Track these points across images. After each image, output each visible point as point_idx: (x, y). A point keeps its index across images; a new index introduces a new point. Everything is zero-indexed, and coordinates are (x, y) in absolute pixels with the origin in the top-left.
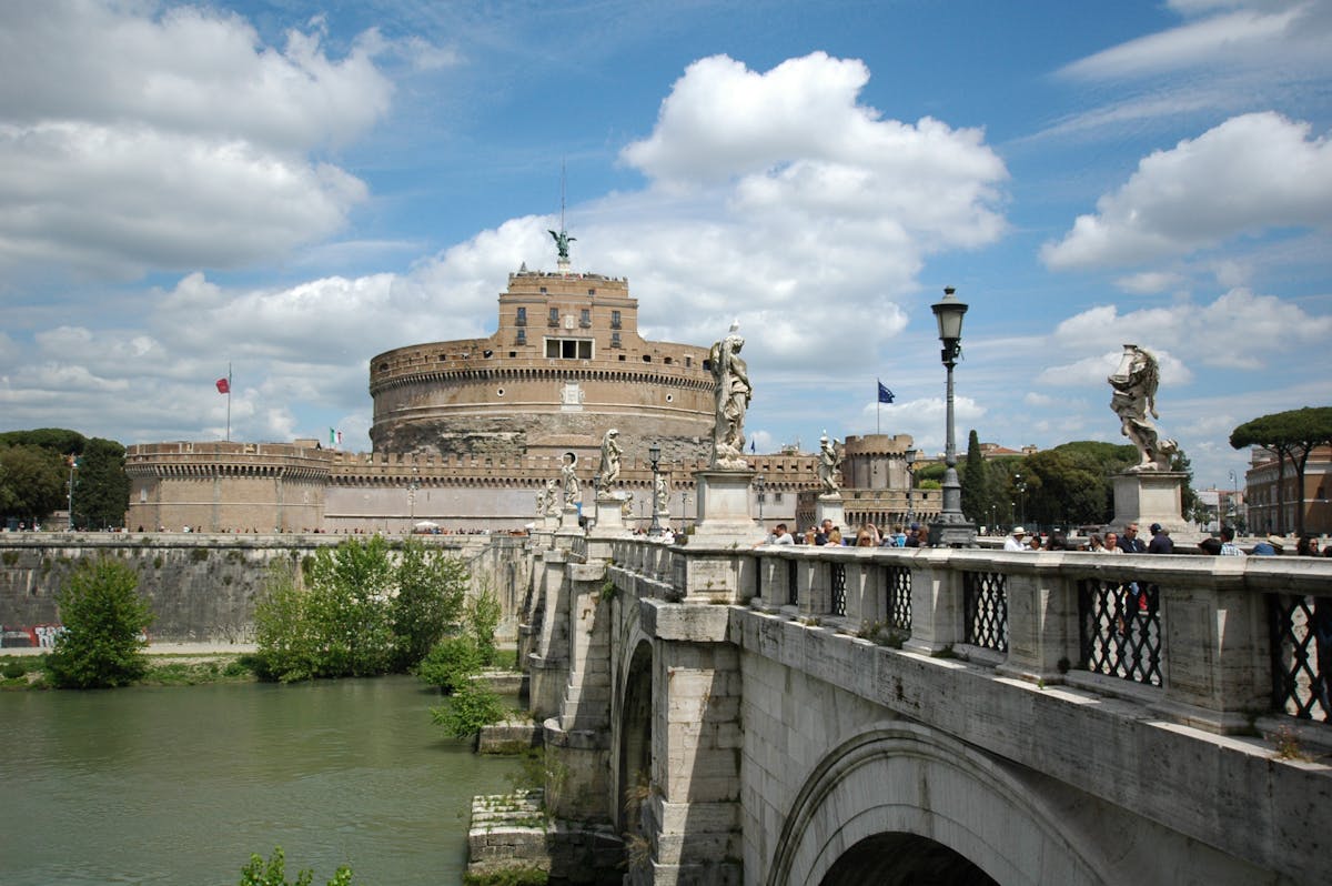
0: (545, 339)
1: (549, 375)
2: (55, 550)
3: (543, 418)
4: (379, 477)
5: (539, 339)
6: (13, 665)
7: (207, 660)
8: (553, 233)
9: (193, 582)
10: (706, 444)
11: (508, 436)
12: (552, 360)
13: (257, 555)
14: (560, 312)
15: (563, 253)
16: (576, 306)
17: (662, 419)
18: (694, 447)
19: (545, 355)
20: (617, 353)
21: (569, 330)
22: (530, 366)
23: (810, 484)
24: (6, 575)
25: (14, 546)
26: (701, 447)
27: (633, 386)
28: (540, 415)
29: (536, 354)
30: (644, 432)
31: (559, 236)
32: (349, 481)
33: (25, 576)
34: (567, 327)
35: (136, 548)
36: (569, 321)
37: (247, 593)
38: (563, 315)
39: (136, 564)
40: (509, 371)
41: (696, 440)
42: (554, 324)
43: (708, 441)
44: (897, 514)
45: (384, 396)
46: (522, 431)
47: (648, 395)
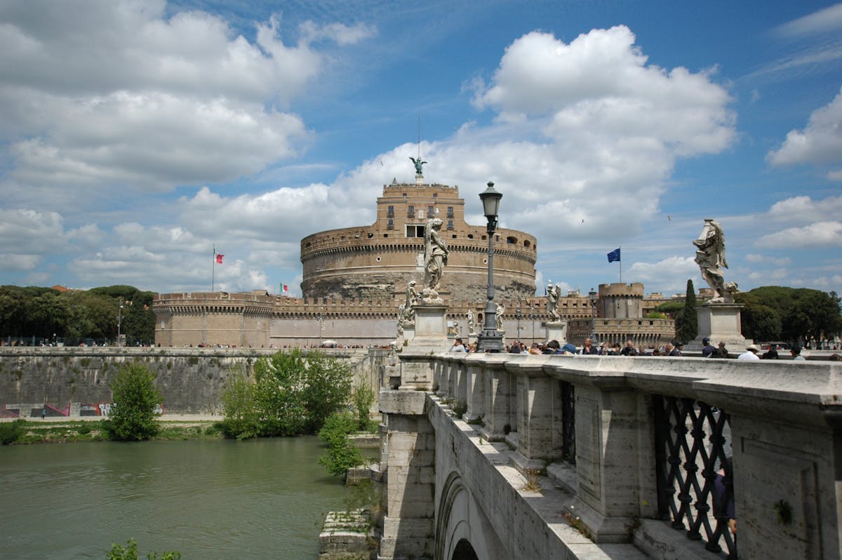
0: (406, 225)
1: (408, 248)
2: (110, 358)
3: (405, 275)
4: (303, 313)
5: (402, 225)
6: (83, 426)
7: (195, 425)
8: (413, 159)
9: (190, 377)
10: (509, 291)
11: (383, 286)
12: (410, 239)
13: (226, 361)
14: (415, 208)
15: (419, 171)
16: (425, 205)
17: (480, 275)
18: (502, 292)
19: (406, 235)
20: (451, 233)
21: (421, 220)
22: (397, 242)
23: (575, 315)
24: (83, 372)
25: (87, 355)
26: (506, 292)
27: (462, 254)
28: (403, 273)
29: (400, 235)
30: (469, 283)
31: (416, 161)
32: (285, 315)
33: (93, 373)
34: (420, 217)
35: (157, 356)
36: (421, 214)
37: (221, 385)
38: (417, 210)
39: (156, 366)
40: (383, 246)
41: (503, 288)
42: (411, 216)
43: (511, 288)
44: (632, 335)
45: (309, 263)
46: (392, 284)
47: (472, 260)
